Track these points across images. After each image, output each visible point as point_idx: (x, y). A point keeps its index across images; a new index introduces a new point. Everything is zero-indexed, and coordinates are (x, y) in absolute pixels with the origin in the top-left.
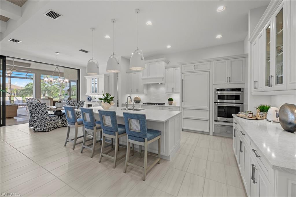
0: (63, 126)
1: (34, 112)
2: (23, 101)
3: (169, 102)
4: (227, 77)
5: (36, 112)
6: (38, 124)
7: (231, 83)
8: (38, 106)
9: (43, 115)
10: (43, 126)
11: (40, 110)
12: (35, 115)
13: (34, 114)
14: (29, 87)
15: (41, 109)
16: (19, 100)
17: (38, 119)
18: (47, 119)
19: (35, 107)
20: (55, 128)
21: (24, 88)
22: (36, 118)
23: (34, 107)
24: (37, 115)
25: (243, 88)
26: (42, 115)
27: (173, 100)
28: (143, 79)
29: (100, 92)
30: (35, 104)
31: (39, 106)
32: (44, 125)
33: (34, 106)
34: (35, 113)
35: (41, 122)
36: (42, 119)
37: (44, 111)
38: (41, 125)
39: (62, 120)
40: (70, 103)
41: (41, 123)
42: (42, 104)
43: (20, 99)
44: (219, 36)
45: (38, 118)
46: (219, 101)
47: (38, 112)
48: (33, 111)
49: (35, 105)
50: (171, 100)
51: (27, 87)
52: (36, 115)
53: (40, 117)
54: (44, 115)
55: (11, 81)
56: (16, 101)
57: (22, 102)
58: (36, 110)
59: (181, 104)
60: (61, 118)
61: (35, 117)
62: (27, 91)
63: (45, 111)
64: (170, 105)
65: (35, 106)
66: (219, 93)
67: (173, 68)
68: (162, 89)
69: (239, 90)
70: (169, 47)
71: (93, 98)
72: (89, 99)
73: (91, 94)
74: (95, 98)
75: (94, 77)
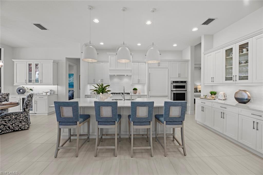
3: (133, 91)
4: (178, 73)
7: (180, 77)
25: (187, 81)
27: (137, 90)
28: (110, 70)
29: (43, 82)
44: (175, 45)
46: (175, 89)
50: (135, 89)
59: (148, 93)
64: (134, 94)
66: (175, 84)
67: (138, 63)
68: (126, 80)
69: (185, 82)
70: (139, 44)
71: (29, 89)
72: (21, 91)
73: (27, 84)
74: (31, 89)
75: (33, 62)
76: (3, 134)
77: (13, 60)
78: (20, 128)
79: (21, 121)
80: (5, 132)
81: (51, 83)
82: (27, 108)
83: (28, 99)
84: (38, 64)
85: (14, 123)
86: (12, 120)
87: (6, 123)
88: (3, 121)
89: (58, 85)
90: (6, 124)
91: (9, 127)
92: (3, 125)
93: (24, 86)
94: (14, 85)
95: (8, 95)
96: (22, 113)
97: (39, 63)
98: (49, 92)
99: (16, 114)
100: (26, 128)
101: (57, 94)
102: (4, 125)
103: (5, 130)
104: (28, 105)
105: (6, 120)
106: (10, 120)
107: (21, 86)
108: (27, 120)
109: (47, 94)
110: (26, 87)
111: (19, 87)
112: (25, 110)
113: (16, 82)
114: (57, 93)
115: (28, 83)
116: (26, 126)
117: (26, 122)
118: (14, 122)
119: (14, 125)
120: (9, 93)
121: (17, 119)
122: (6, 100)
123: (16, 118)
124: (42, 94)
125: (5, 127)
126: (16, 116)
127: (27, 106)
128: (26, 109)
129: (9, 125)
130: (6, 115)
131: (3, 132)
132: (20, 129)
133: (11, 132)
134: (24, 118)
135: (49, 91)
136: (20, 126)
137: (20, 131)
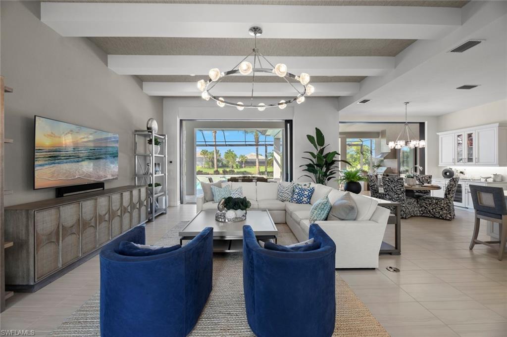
0: (421, 215)
8: (392, 182)
9: (399, 194)
11: (394, 187)
12: (386, 193)
15: (396, 186)
18: (404, 200)
19: (389, 183)
20: (412, 216)
23: (387, 182)
24: (390, 193)
26: (397, 194)
30: (389, 179)
31: (394, 181)
33: (386, 180)
34: (387, 191)
42: (399, 180)
47: (392, 189)
53: (394, 197)
54: (401, 194)
58: (388, 186)
60: (417, 202)
61: (386, 195)
63: (402, 190)
71: (459, 172)
72: (448, 174)
74: (462, 173)
75: (464, 132)
76: (424, 216)
77: (438, 134)
78: (441, 216)
79: (442, 207)
80: (426, 215)
81: (496, 163)
82: (449, 194)
84: (472, 134)
86: (433, 205)
87: (427, 205)
91: (430, 211)
92: (424, 207)
93: (451, 167)
94: (439, 166)
95: (430, 177)
96: (443, 199)
97: (473, 132)
98: (490, 177)
99: (437, 199)
100: (448, 218)
102: (426, 208)
103: (426, 213)
104: (450, 190)
105: (427, 202)
106: (430, 204)
107: (448, 168)
108: (449, 209)
109: (487, 180)
110: (454, 168)
111: (445, 168)
112: (446, 197)
113: (442, 161)
115: (457, 163)
116: (448, 215)
118: (434, 207)
119: (434, 210)
120: (432, 176)
121: (438, 205)
122: (429, 183)
123: (437, 203)
124: (480, 180)
125: (426, 210)
126: (437, 201)
129: (429, 208)
130: (427, 198)
133: (431, 217)
134: (446, 205)
135: (492, 176)
136: (441, 213)
137: (441, 219)
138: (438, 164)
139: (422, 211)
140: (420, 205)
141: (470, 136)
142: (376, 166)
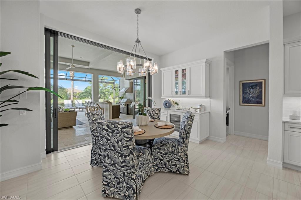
1: (103, 145)
2: (83, 103)
5: (108, 147)
6: (113, 177)
8: (113, 132)
9: (126, 156)
10: (125, 184)
11: (117, 142)
12: (105, 154)
13: (105, 151)
14: (88, 90)
15: (120, 140)
16: (80, 103)
17: (112, 165)
18: (133, 166)
19: (108, 134)
21: (83, 91)
22: (108, 161)
23: (104, 133)
24: (112, 154)
26: (122, 155)
29: (192, 93)
30: (108, 126)
31: (116, 131)
32: (127, 184)
33: (104, 129)
34: (106, 149)
35: (119, 174)
36: (123, 167)
37: (128, 146)
38: (118, 181)
39: (153, 157)
40: (152, 113)
41: (119, 177)
42: (125, 128)
43: (80, 101)
45: (113, 163)
48: (102, 142)
49: (106, 128)
51: (86, 90)
52: (110, 154)
53: (117, 161)
54: (129, 155)
55: (73, 84)
56: (77, 104)
57: (82, 105)
58: (108, 140)
62: (86, 94)
63: (130, 147)
65: (107, 131)
71: (174, 103)
72: (167, 104)
73: (174, 96)
74: (176, 103)
75: (180, 68)
77: (161, 69)
78: (178, 170)
79: (179, 157)
80: (161, 171)
81: (203, 95)
83: (188, 122)
85: (171, 160)
86: (169, 155)
87: (162, 156)
88: (159, 154)
89: (210, 98)
90: (162, 159)
91: (165, 165)
92: (159, 159)
93: (170, 99)
94: (162, 97)
100: (186, 173)
101: (210, 113)
103: (161, 167)
105: (162, 152)
106: (166, 154)
107: (167, 99)
109: (197, 110)
110: (171, 99)
111: (165, 100)
113: (164, 94)
114: (209, 111)
116: (186, 168)
117: (186, 162)
118: (171, 158)
120: (160, 109)
121: (174, 154)
124: (189, 110)
125: (161, 163)
127: (186, 134)
128: (185, 140)
129: (165, 160)
131: (159, 170)
132: (178, 172)
133: (167, 172)
134: (183, 154)
135: (199, 107)
136: (178, 166)
137: (178, 174)
138: (161, 96)
139: (156, 165)
140: (155, 156)
141: (184, 70)
142: (121, 98)
